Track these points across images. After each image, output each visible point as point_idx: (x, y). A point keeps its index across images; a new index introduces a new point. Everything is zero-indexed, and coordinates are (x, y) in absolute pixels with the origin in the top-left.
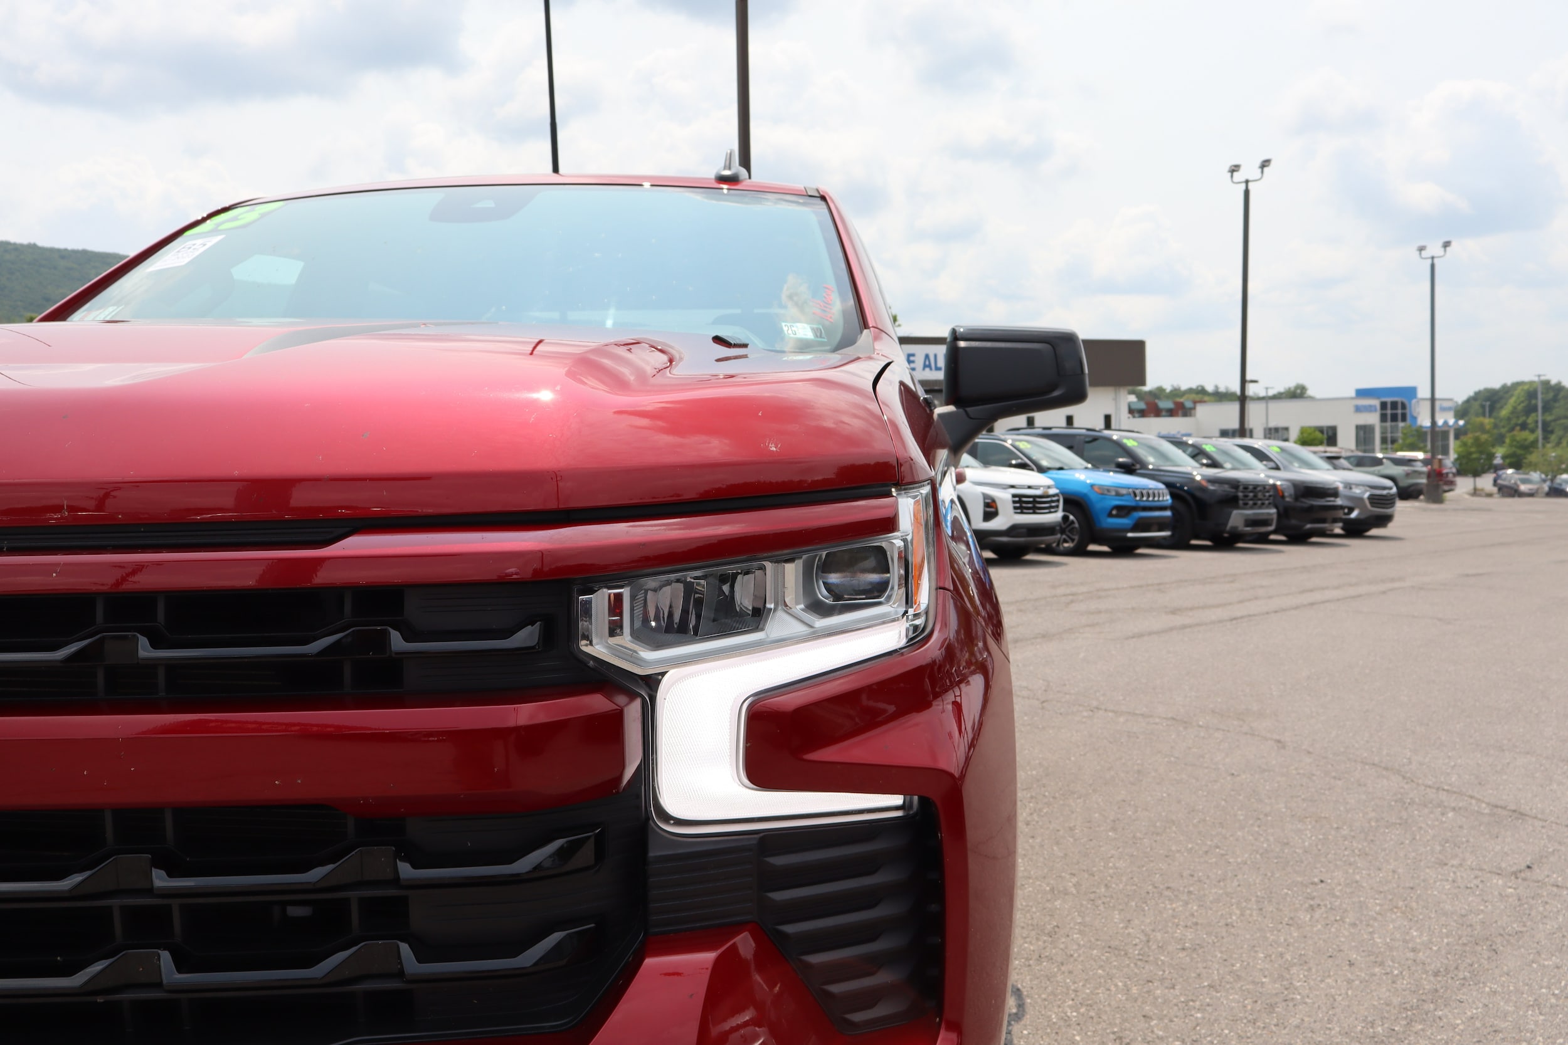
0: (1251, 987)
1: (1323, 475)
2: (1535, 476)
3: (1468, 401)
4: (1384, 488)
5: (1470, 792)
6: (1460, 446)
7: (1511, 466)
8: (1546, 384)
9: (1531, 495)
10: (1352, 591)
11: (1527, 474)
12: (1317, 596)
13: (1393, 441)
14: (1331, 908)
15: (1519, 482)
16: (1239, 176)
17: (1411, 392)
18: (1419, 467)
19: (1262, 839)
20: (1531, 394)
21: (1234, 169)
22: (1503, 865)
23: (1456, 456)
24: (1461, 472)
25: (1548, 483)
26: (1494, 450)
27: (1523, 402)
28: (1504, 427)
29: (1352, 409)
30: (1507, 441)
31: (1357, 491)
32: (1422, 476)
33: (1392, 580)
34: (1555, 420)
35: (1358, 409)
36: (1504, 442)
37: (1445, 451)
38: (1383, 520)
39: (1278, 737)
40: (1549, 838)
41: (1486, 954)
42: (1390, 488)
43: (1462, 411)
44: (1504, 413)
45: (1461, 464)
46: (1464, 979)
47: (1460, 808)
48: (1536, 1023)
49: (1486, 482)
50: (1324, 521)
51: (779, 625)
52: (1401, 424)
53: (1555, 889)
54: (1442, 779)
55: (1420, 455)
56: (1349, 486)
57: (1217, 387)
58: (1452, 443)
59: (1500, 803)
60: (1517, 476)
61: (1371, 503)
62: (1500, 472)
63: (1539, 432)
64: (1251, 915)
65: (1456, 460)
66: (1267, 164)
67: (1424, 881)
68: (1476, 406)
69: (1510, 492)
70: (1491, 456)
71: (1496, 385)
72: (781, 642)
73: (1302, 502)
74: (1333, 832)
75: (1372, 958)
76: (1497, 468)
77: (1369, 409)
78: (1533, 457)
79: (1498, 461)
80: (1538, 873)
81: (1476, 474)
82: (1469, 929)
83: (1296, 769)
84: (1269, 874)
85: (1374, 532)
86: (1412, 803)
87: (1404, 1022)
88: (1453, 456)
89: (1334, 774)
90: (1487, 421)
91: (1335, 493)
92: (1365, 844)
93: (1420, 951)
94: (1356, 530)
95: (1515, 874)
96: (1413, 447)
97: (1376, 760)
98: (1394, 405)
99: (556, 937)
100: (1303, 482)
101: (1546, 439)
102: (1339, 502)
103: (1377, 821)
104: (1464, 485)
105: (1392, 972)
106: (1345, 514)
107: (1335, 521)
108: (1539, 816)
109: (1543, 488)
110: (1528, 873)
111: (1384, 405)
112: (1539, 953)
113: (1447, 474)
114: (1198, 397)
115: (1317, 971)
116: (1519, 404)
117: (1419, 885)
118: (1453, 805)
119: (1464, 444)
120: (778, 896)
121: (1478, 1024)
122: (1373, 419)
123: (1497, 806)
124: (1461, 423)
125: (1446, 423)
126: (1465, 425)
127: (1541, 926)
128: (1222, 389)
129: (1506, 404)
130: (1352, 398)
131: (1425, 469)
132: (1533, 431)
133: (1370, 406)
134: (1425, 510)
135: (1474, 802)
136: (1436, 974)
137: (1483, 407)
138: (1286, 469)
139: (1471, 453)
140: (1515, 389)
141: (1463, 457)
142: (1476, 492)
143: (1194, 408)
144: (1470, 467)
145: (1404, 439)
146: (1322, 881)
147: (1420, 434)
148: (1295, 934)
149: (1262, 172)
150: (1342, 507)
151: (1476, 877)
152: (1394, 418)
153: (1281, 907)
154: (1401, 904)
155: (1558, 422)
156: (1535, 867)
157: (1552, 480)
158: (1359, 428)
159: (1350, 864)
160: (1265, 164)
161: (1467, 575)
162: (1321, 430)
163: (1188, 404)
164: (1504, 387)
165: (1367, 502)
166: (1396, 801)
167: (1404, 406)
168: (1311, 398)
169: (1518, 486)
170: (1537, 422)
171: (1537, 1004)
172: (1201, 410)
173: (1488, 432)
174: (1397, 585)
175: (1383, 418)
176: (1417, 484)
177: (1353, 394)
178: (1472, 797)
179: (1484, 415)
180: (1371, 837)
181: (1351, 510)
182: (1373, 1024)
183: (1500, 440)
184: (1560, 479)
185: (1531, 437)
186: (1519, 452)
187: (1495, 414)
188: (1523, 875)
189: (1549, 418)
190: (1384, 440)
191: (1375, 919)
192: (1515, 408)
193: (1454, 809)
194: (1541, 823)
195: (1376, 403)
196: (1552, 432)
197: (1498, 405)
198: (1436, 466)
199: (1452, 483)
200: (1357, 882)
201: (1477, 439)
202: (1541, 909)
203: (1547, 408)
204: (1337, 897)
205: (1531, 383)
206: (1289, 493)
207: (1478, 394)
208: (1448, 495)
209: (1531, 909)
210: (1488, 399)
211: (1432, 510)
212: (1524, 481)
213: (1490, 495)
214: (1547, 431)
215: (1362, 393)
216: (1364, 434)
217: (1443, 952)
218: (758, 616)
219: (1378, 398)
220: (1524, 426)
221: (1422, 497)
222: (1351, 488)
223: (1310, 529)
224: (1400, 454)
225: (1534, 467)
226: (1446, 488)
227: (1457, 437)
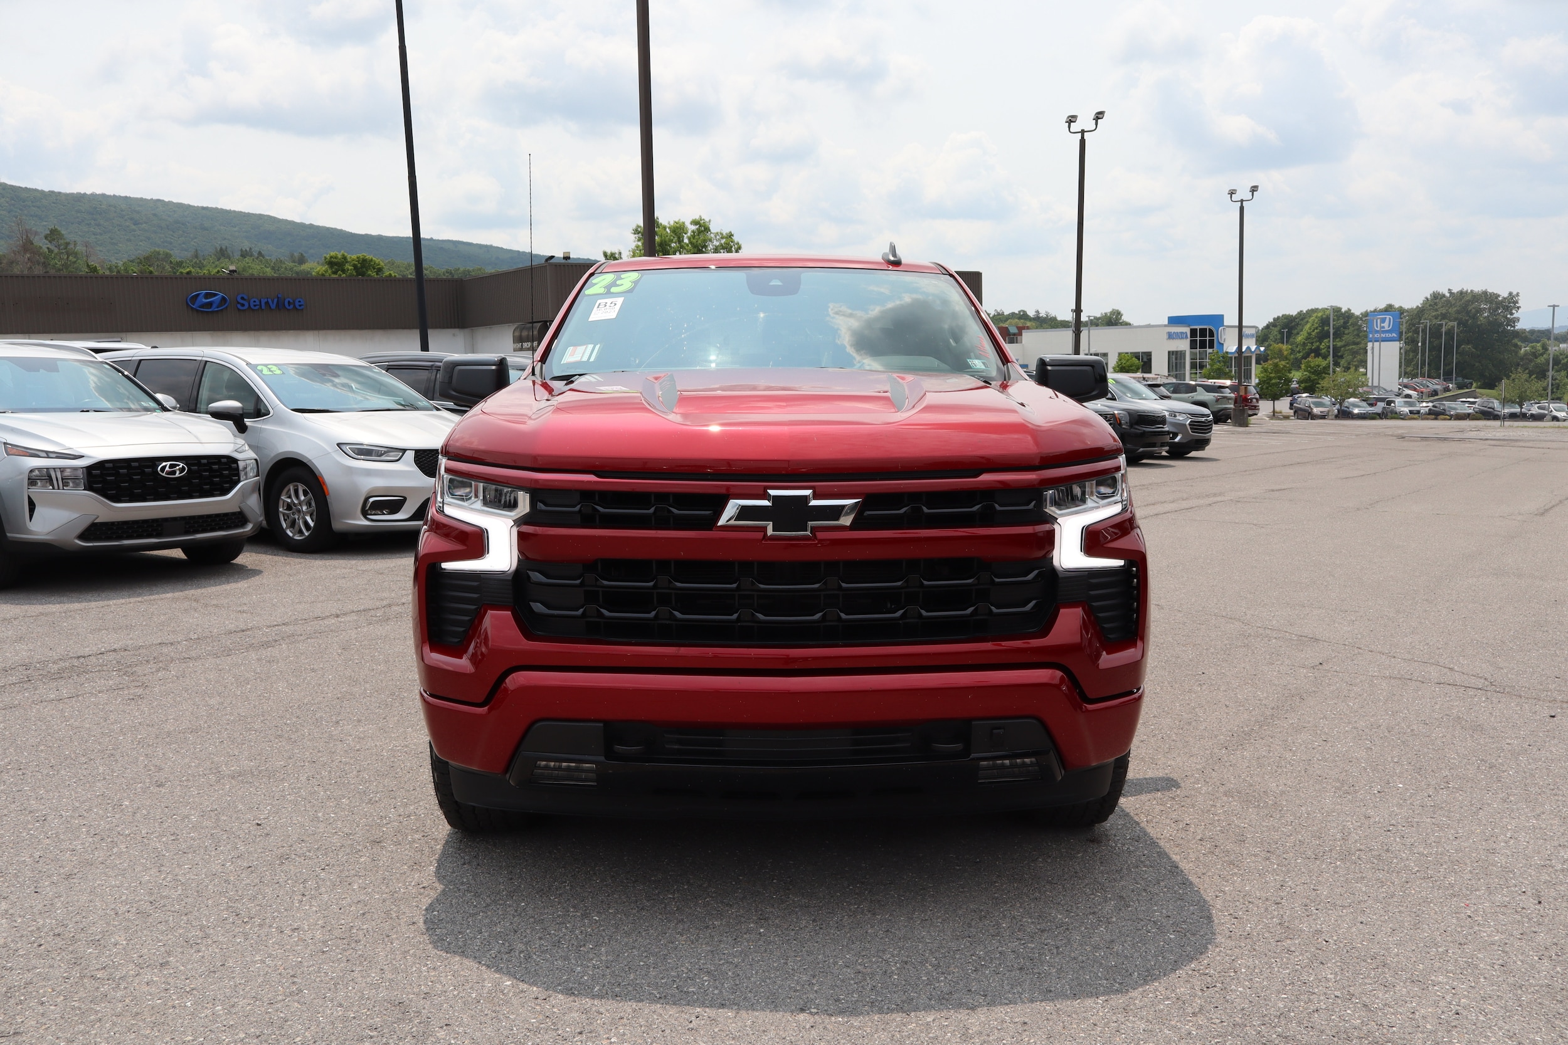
0: (1176, 716)
1: (1152, 404)
2: (1327, 400)
3: (1268, 327)
4: (1203, 415)
5: (1285, 629)
6: (1262, 372)
7: (1305, 390)
8: (1337, 310)
9: (1323, 417)
10: (1185, 504)
11: (1320, 397)
12: (1159, 508)
13: (1202, 367)
14: (1211, 685)
15: (1312, 406)
16: (1075, 127)
17: (1219, 319)
18: (1227, 393)
19: (1163, 656)
20: (1324, 321)
21: (1071, 120)
22: (1306, 663)
23: (1257, 381)
24: (1263, 396)
25: (1338, 406)
26: (1291, 375)
27: (1317, 328)
28: (1299, 352)
29: (1166, 336)
30: (1303, 366)
31: (1180, 418)
32: (1230, 401)
33: (1215, 495)
34: (1344, 346)
35: (1171, 336)
36: (1300, 368)
37: (1248, 376)
38: (1202, 444)
39: (1157, 603)
40: (1333, 650)
41: (1298, 700)
42: (1208, 416)
43: (1263, 337)
44: (1300, 339)
45: (1262, 389)
46: (1287, 710)
47: (1279, 638)
48: (1324, 724)
49: (1283, 405)
50: (1154, 445)
51: (1090, 503)
52: (1209, 350)
53: (1335, 673)
54: (1267, 623)
55: (1228, 383)
56: (1173, 414)
57: (1037, 312)
58: (1255, 369)
59: (1305, 634)
60: (1310, 400)
61: (1191, 428)
62: (1296, 396)
63: (1331, 358)
64: (1167, 689)
65: (1258, 385)
66: (1100, 116)
67: (1261, 671)
68: (1275, 331)
69: (1305, 414)
70: (1290, 381)
71: (1294, 313)
72: (1092, 509)
73: (1136, 429)
74: (1205, 651)
75: (1238, 704)
76: (1293, 393)
77: (1180, 336)
78: (1325, 383)
79: (1294, 385)
80: (1325, 666)
81: (1275, 398)
82: (1289, 691)
83: (1174, 620)
84: (1172, 671)
85: (1193, 454)
86: (1250, 635)
87: (1258, 727)
88: (1255, 381)
89: (1198, 622)
90: (1285, 347)
91: (1162, 420)
92: (1225, 656)
93: (1263, 700)
94: (1179, 452)
95: (1313, 668)
96: (1220, 375)
97: (1224, 614)
98: (1203, 332)
99: (1034, 602)
100: (1137, 411)
101: (1336, 364)
102: (1166, 428)
103: (1230, 645)
104: (1265, 407)
105: (1249, 709)
106: (1171, 439)
107: (1163, 445)
108: (1327, 640)
109: (1333, 410)
110: (1320, 667)
111: (1193, 332)
112: (1326, 699)
113: (1251, 399)
114: (1021, 323)
115: (1209, 710)
116: (1314, 331)
117: (1259, 673)
118: (1275, 636)
119: (1265, 370)
120: (1092, 593)
121: (1295, 725)
122: (1184, 345)
123: (1301, 636)
124: (1262, 349)
125: (1248, 348)
126: (1265, 350)
127: (1327, 689)
128: (1043, 314)
129: (1302, 330)
130: (1165, 326)
131: (1232, 395)
132: (1325, 357)
133: (1182, 333)
134: (1233, 433)
135: (1287, 634)
136: (1273, 708)
137: (1282, 333)
138: (1121, 399)
139: (1271, 379)
140: (1310, 317)
141: (1264, 382)
142: (1274, 415)
143: (1021, 334)
144: (1271, 391)
145: (1211, 365)
146: (1203, 673)
147: (1226, 359)
148: (1194, 696)
149: (1096, 124)
150: (1168, 433)
151: (1291, 669)
152: (1203, 345)
153: (1183, 685)
154: (1250, 682)
155: (1347, 348)
156: (1324, 664)
157: (1341, 404)
158: (1170, 353)
159: (1218, 665)
160: (1099, 116)
161: (1273, 491)
162: (1136, 355)
163: (1013, 330)
164: (1300, 313)
165: (1188, 427)
166: (1240, 635)
167: (1212, 334)
168: (1127, 324)
169: (1312, 409)
170: (1329, 347)
171: (1325, 717)
172: (1026, 336)
173: (1286, 358)
174: (1219, 499)
175: (1193, 345)
176: (1226, 409)
177: (1166, 322)
178: (1286, 632)
179: (1283, 343)
180: (1228, 652)
181: (1175, 435)
182: (1242, 727)
183: (1296, 365)
184: (1348, 402)
185: (1324, 363)
186: (1313, 377)
187: (1291, 340)
188: (1317, 667)
189: (1339, 344)
190: (1193, 366)
191: (1237, 688)
192: (1309, 334)
193: (1276, 638)
194: (1328, 644)
195: (1187, 330)
196: (1342, 357)
197: (1295, 332)
198: (1242, 393)
199: (1256, 408)
200: (1223, 673)
201: (1276, 365)
202: (1327, 681)
203: (1338, 335)
204: (1214, 680)
205: (1324, 310)
206: (1125, 420)
207: (1276, 320)
208: (1252, 419)
209: (1322, 681)
210: (1285, 326)
211: (1239, 433)
212: (1318, 405)
213: (1287, 418)
214: (1338, 356)
215: (1174, 321)
216: (1175, 359)
217: (1275, 700)
218: (1083, 500)
219: (1189, 326)
220: (1317, 353)
221: (1229, 421)
222: (1175, 416)
223: (1143, 452)
224: (1211, 382)
225: (1326, 391)
226: (1250, 412)
227: (1258, 362)
